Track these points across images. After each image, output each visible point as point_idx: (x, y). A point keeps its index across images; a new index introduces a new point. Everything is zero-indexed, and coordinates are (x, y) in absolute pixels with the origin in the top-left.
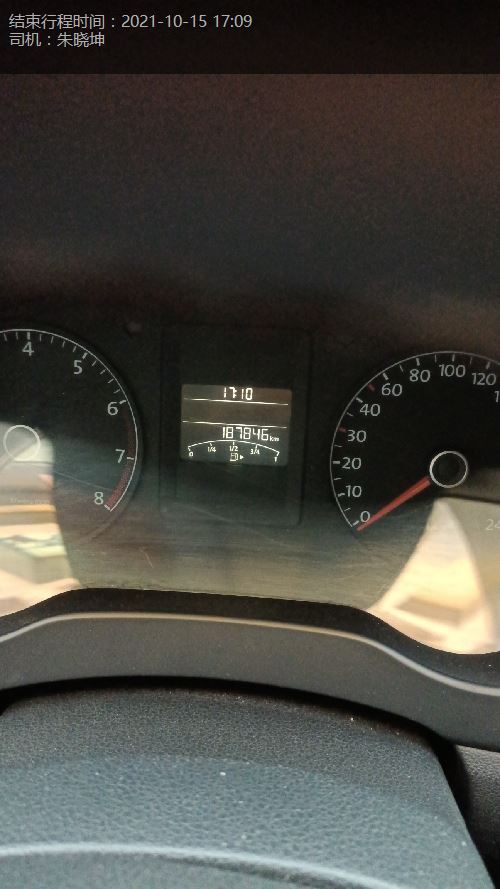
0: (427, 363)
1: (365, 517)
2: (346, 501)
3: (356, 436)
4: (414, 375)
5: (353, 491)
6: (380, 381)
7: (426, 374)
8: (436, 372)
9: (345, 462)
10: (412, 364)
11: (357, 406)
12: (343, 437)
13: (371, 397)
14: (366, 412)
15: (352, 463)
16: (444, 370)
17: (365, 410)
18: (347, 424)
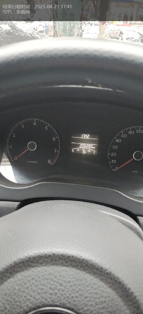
0: (133, 129)
2: (112, 164)
3: (115, 147)
4: (130, 132)
5: (114, 161)
6: (121, 134)
7: (133, 132)
8: (135, 131)
9: (112, 154)
10: (129, 130)
11: (115, 140)
12: (111, 148)
13: (118, 138)
14: (117, 141)
15: (114, 154)
16: (137, 131)
18: (113, 144)
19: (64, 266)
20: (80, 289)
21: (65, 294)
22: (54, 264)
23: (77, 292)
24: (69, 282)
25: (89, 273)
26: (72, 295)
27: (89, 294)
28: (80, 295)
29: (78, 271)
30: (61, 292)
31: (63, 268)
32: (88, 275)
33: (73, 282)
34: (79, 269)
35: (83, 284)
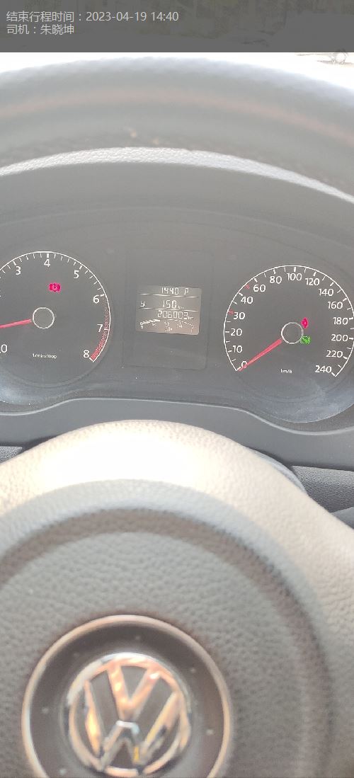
0: (280, 272)
1: (244, 364)
2: (233, 355)
3: (240, 316)
4: (272, 279)
5: (239, 349)
6: (253, 283)
7: (279, 279)
8: (285, 277)
9: (232, 331)
10: (271, 273)
11: (239, 298)
12: (231, 316)
13: (248, 292)
14: (245, 301)
15: (238, 332)
16: (290, 276)
17: (244, 300)
18: (234, 309)
19: (127, 531)
20: (164, 572)
21: (136, 586)
22: (105, 531)
23: (160, 578)
24: (141, 561)
25: (180, 537)
26: (151, 585)
27: (184, 578)
28: (167, 583)
29: (157, 537)
30: (127, 583)
31: (125, 535)
32: (179, 542)
33: (149, 559)
34: (157, 533)
35: (171, 561)
